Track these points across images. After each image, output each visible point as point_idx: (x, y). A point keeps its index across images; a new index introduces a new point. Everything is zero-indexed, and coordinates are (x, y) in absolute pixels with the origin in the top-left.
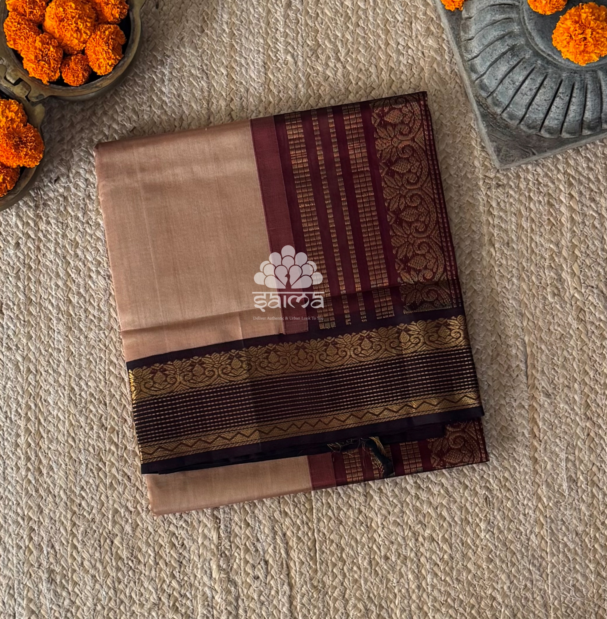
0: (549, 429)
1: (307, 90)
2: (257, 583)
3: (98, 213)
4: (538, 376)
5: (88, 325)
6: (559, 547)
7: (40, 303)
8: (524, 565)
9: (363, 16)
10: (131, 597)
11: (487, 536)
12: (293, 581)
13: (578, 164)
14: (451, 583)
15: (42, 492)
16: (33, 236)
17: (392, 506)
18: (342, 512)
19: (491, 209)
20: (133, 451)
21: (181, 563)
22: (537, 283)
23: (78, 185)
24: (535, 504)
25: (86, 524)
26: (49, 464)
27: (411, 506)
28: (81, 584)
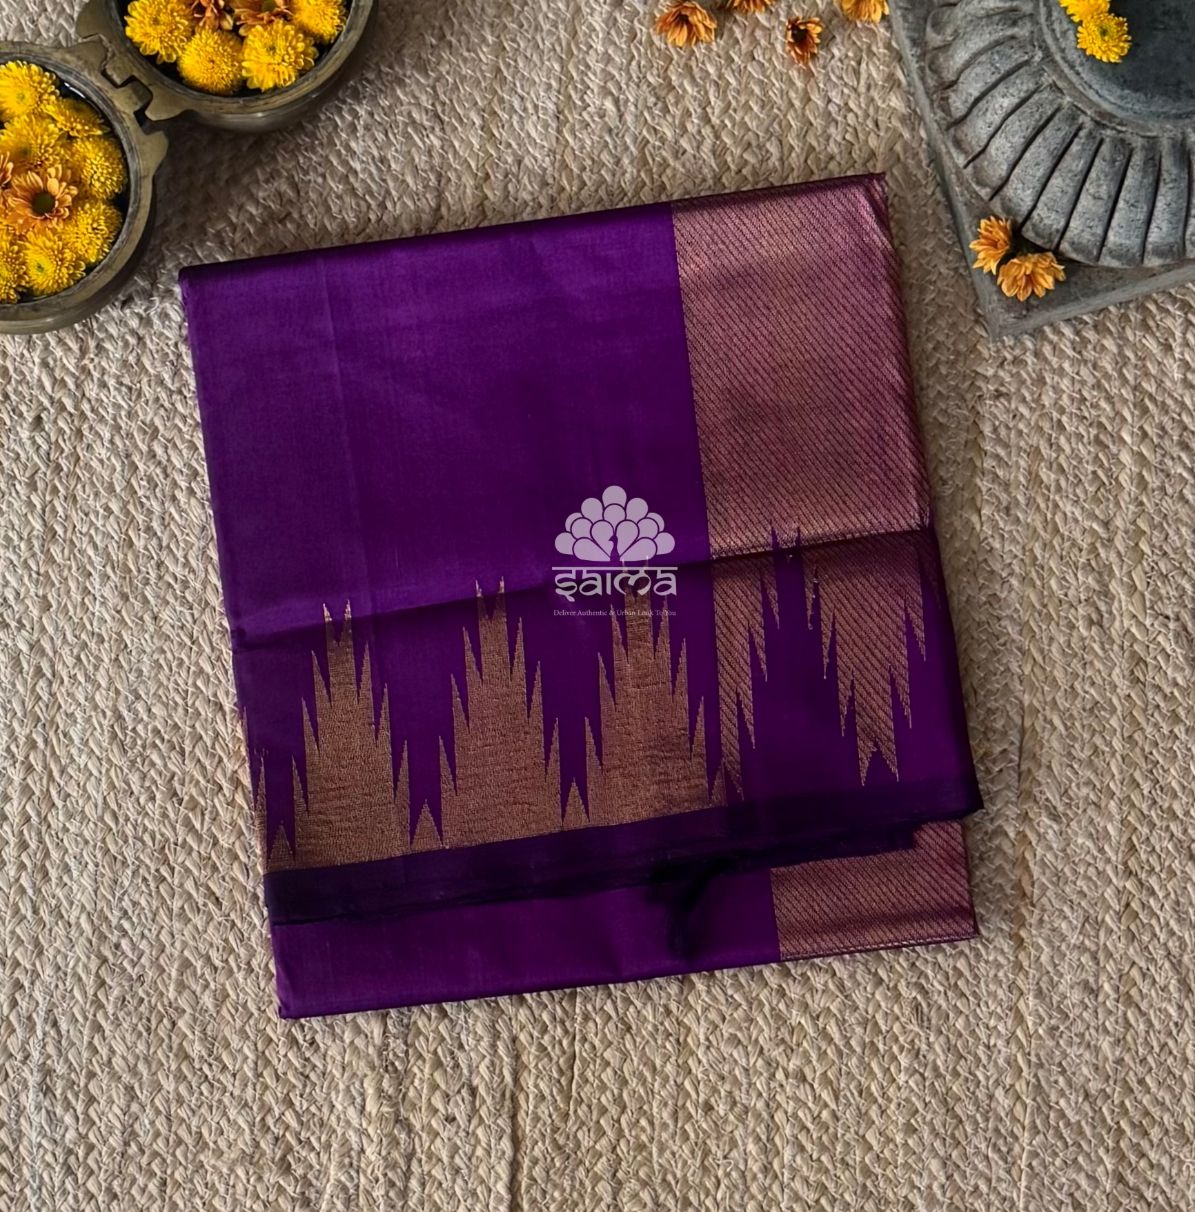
0: (1053, 883)
1: (639, 171)
2: (451, 1130)
4: (1041, 775)
6: (1048, 1117)
7: (71, 541)
8: (976, 1147)
10: (199, 1134)
11: (911, 1083)
12: (520, 1133)
14: (830, 1167)
15: (44, 913)
16: (70, 408)
17: (729, 1006)
18: (632, 1009)
19: (980, 440)
20: (230, 850)
21: (307, 1077)
22: (1059, 594)
24: (1009, 1027)
25: (126, 984)
26: (62, 860)
27: (767, 1009)
28: (102, 1102)
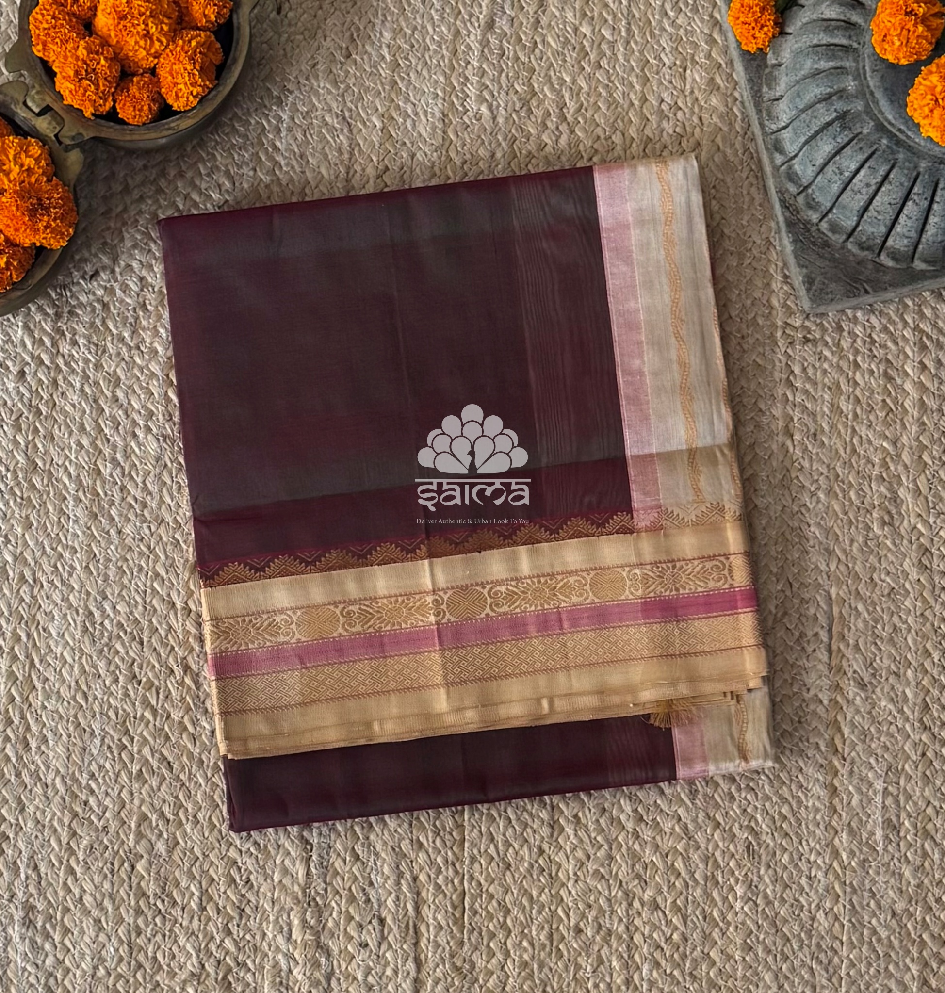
0: (859, 740)
1: (509, 163)
2: (364, 954)
3: (156, 333)
4: (848, 652)
5: (125, 512)
6: (862, 934)
7: (49, 470)
8: (802, 961)
9: (608, 53)
10: (155, 958)
11: (746, 908)
12: (422, 956)
13: (937, 317)
14: (681, 979)
15: (26, 777)
16: (47, 362)
17: (593, 846)
18: (511, 850)
19: (791, 378)
20: (180, 722)
21: (243, 910)
22: (857, 502)
23: (127, 285)
24: (827, 861)
25: (93, 834)
26: (41, 732)
27: (624, 849)
28: (75, 933)
